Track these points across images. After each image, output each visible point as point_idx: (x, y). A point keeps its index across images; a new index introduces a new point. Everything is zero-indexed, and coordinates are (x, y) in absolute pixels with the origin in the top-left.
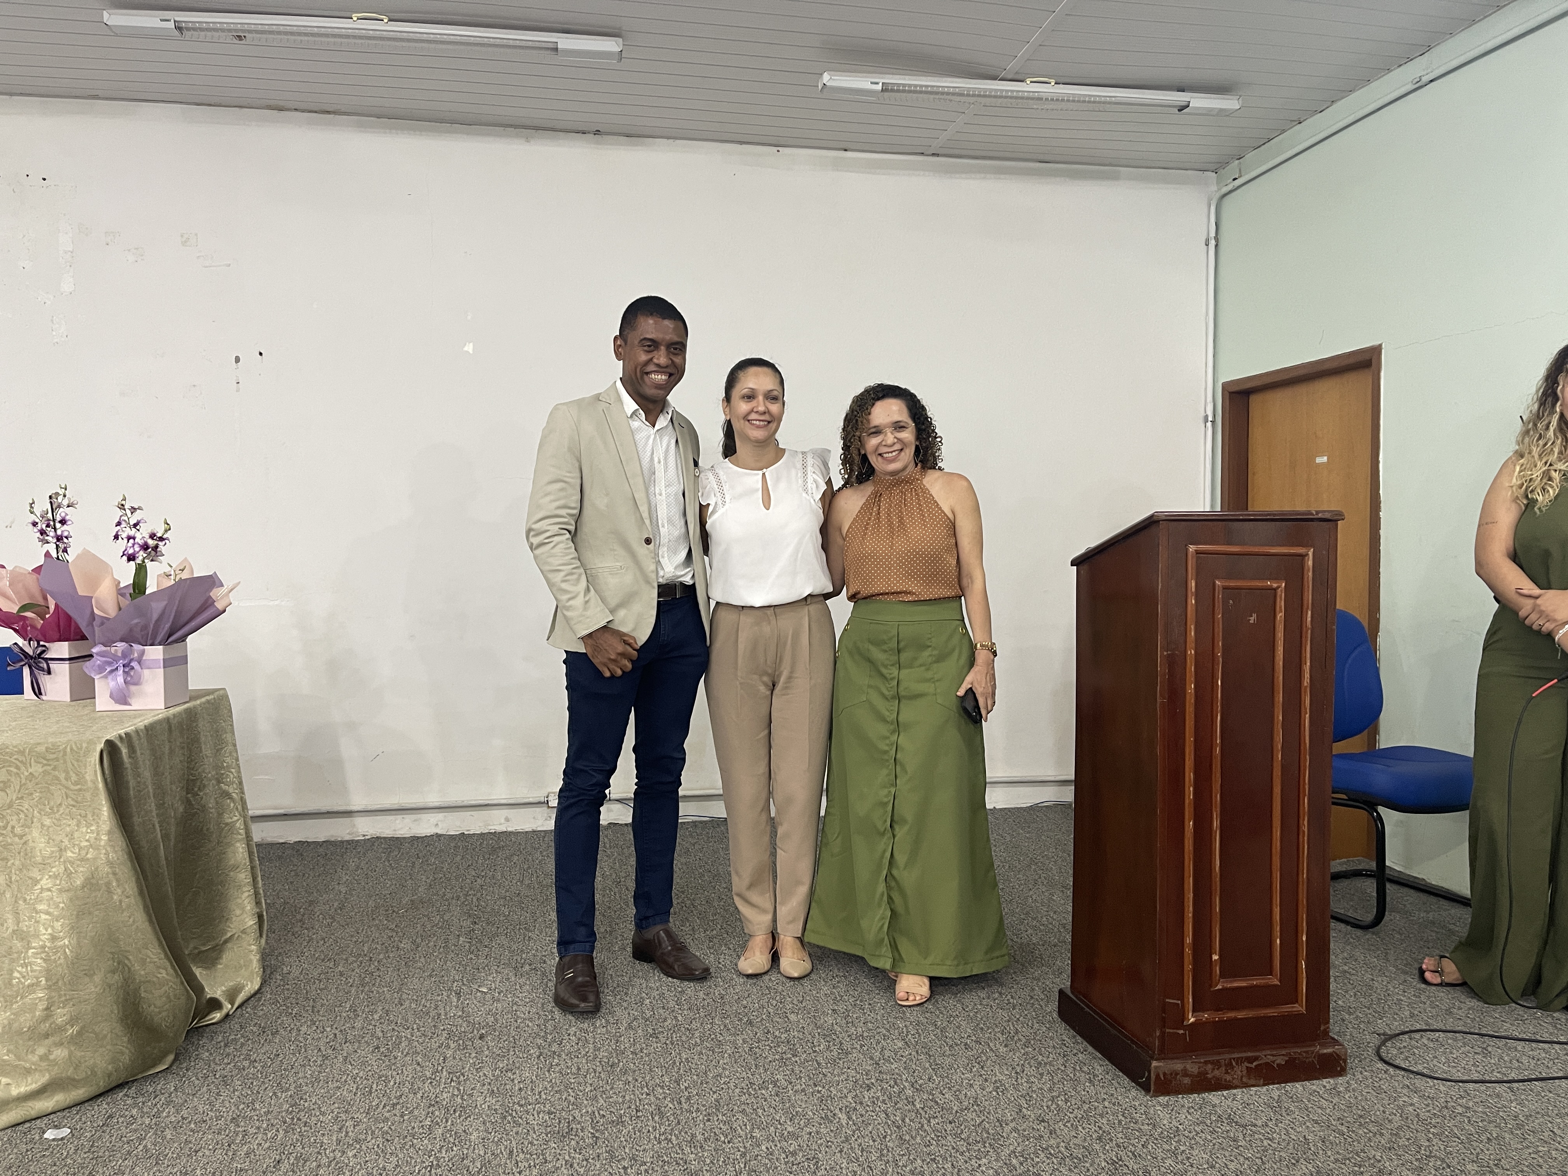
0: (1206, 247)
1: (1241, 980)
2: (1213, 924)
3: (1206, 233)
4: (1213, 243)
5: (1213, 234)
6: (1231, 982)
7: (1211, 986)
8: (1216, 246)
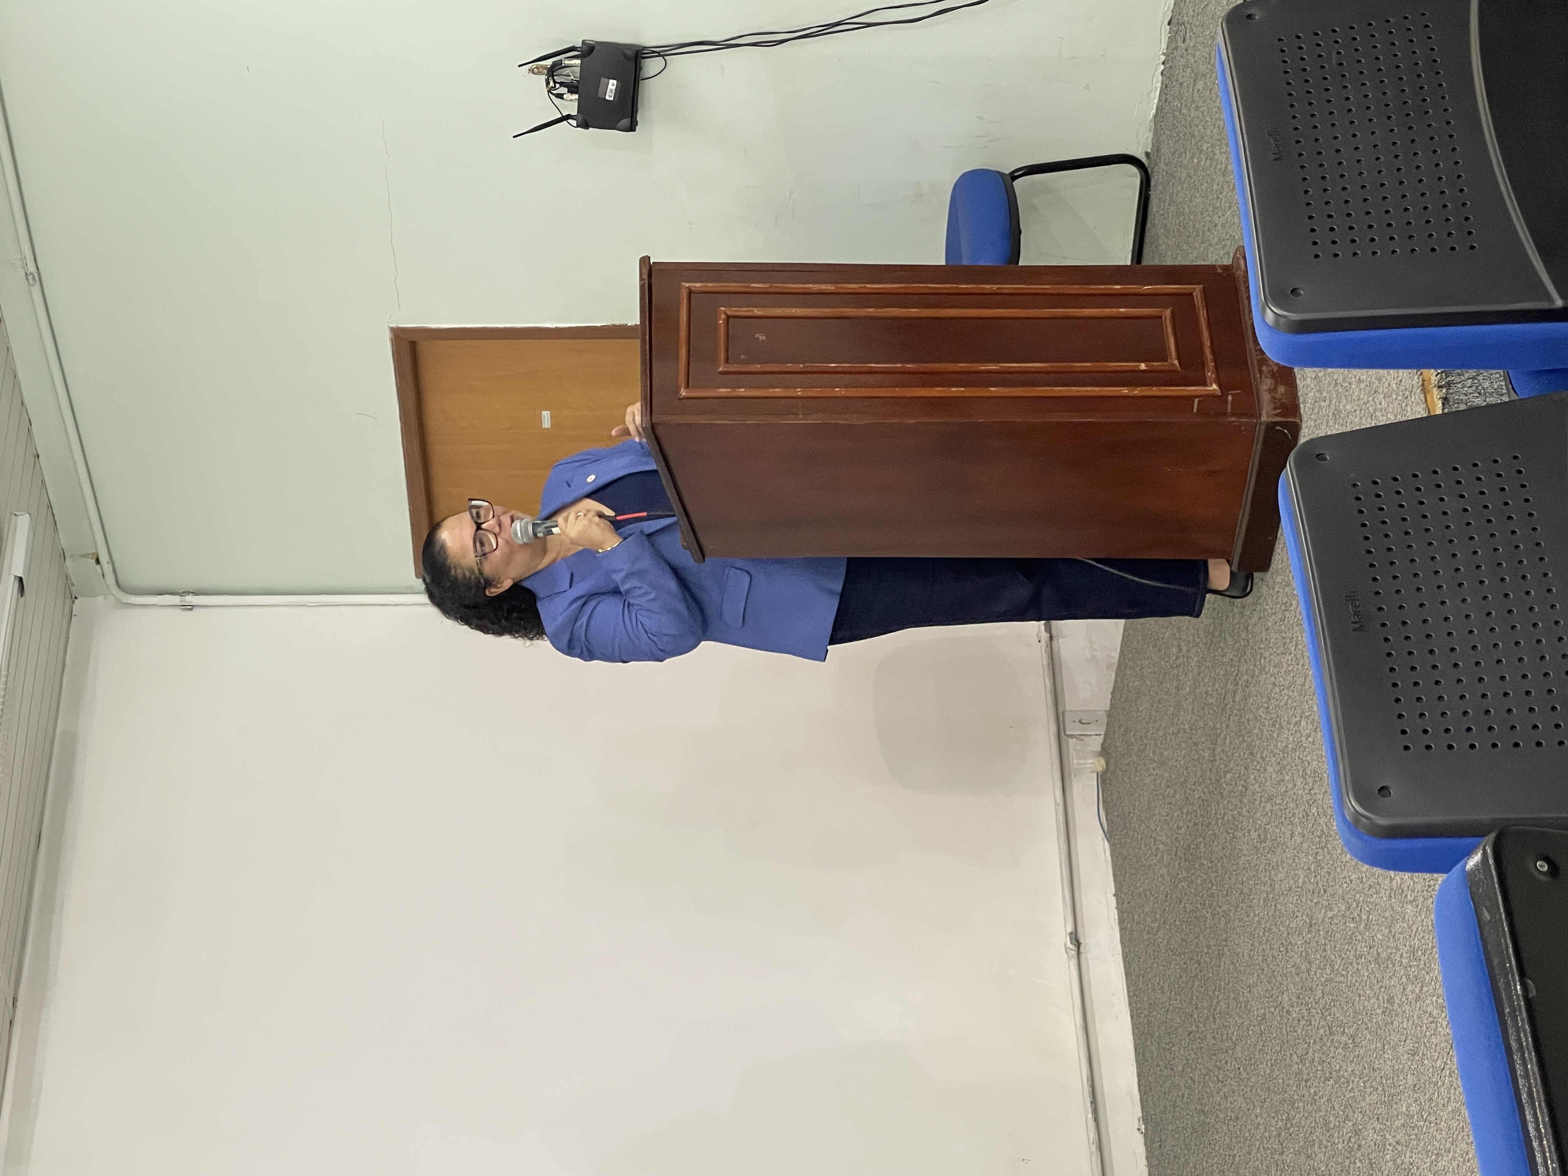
0: (195, 609)
1: (1168, 344)
2: (1107, 369)
3: (172, 610)
4: (190, 599)
5: (176, 600)
6: (1171, 352)
7: (1176, 371)
8: (195, 593)
